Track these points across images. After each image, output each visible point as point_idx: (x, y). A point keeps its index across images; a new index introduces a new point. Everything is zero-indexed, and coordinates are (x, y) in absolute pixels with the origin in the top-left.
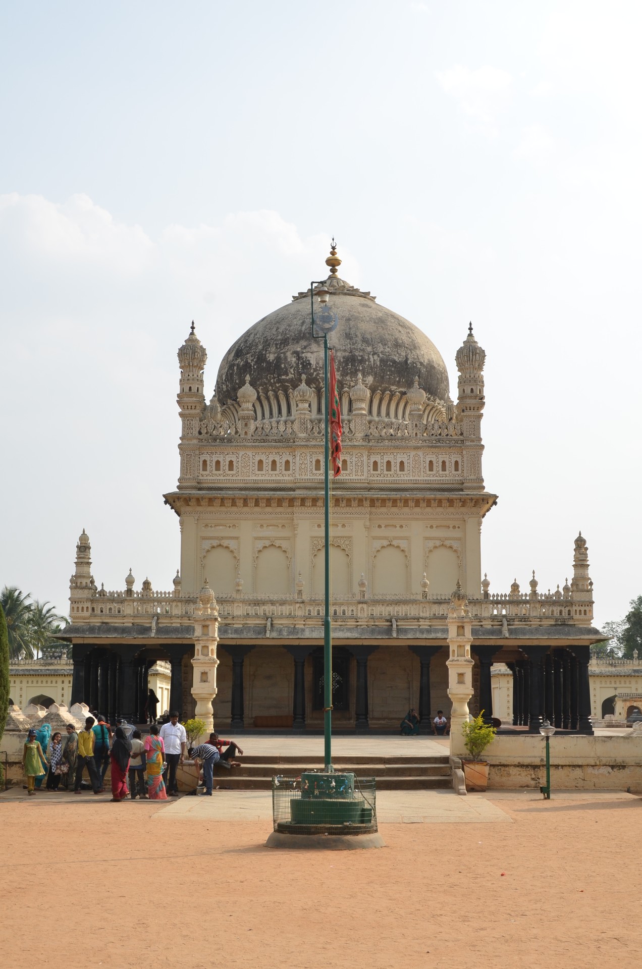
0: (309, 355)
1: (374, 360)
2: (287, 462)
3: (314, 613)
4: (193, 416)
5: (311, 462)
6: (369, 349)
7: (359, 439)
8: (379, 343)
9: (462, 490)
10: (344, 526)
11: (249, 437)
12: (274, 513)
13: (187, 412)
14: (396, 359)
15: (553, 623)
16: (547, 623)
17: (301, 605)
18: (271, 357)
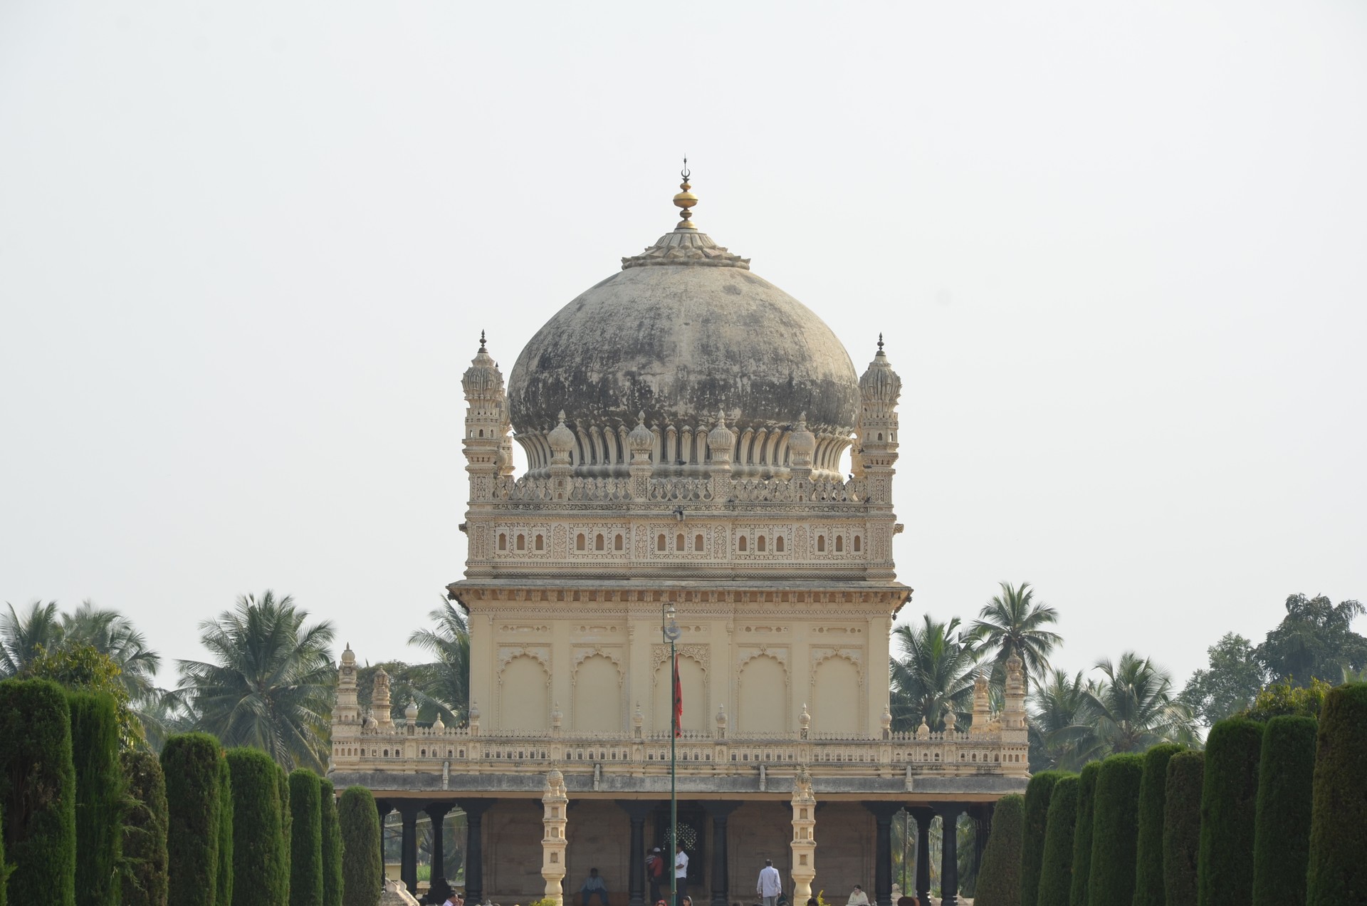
0: (649, 378)
1: (743, 384)
2: (619, 537)
3: (657, 758)
4: (484, 472)
5: (652, 539)
6: (736, 369)
7: (719, 507)
8: (750, 358)
9: (864, 579)
10: (698, 628)
11: (565, 501)
12: (600, 611)
13: (477, 466)
14: (775, 380)
15: (974, 772)
16: (965, 772)
17: (640, 746)
18: (594, 378)
